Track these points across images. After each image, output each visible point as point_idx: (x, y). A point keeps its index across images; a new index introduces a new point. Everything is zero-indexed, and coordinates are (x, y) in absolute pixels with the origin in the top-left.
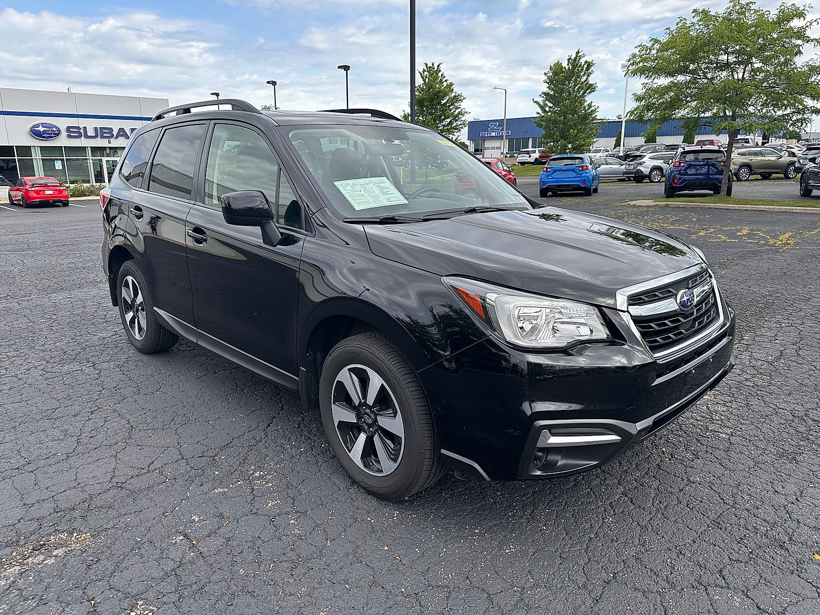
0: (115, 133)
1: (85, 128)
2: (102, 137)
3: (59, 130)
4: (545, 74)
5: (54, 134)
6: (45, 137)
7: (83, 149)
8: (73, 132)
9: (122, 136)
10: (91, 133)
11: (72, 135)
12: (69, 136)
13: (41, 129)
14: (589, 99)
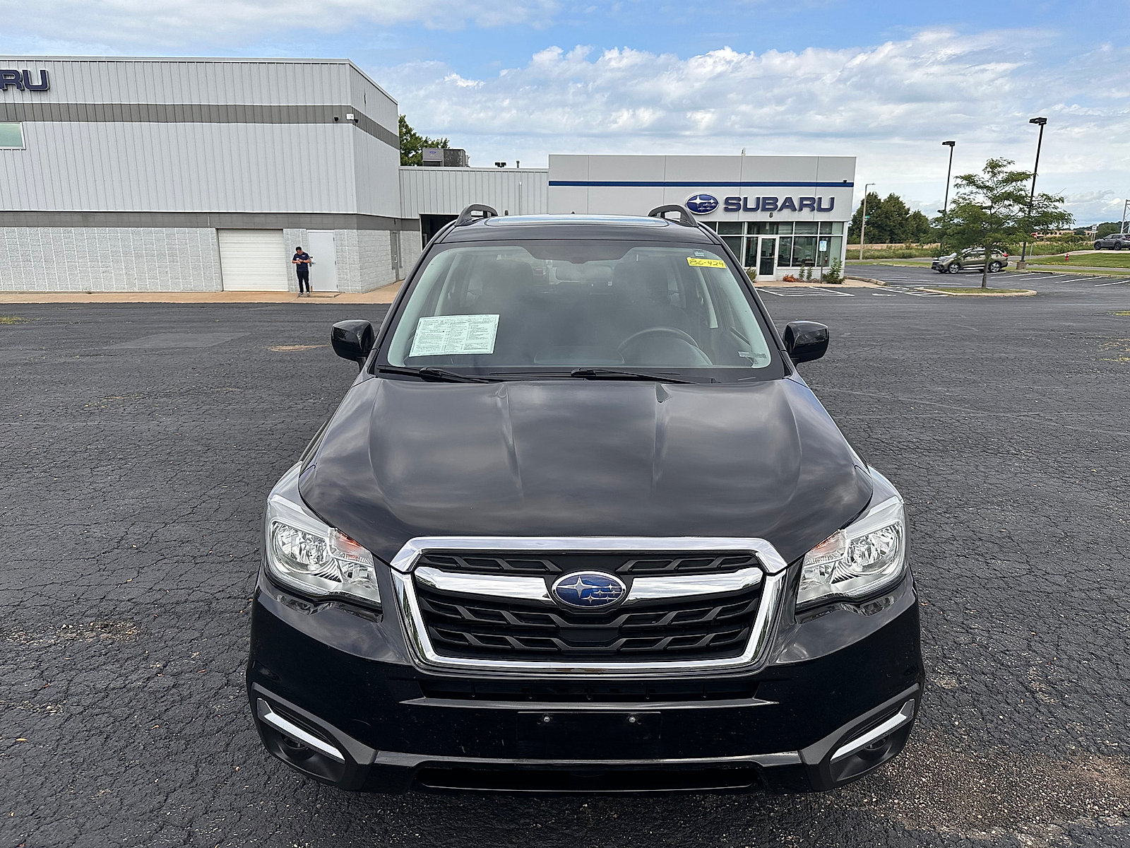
0: (779, 204)
1: (746, 199)
2: (764, 209)
3: (717, 203)
5: (711, 207)
6: (700, 211)
7: (740, 224)
8: (733, 204)
9: (787, 207)
10: (751, 205)
11: (730, 207)
12: (726, 210)
13: (698, 201)
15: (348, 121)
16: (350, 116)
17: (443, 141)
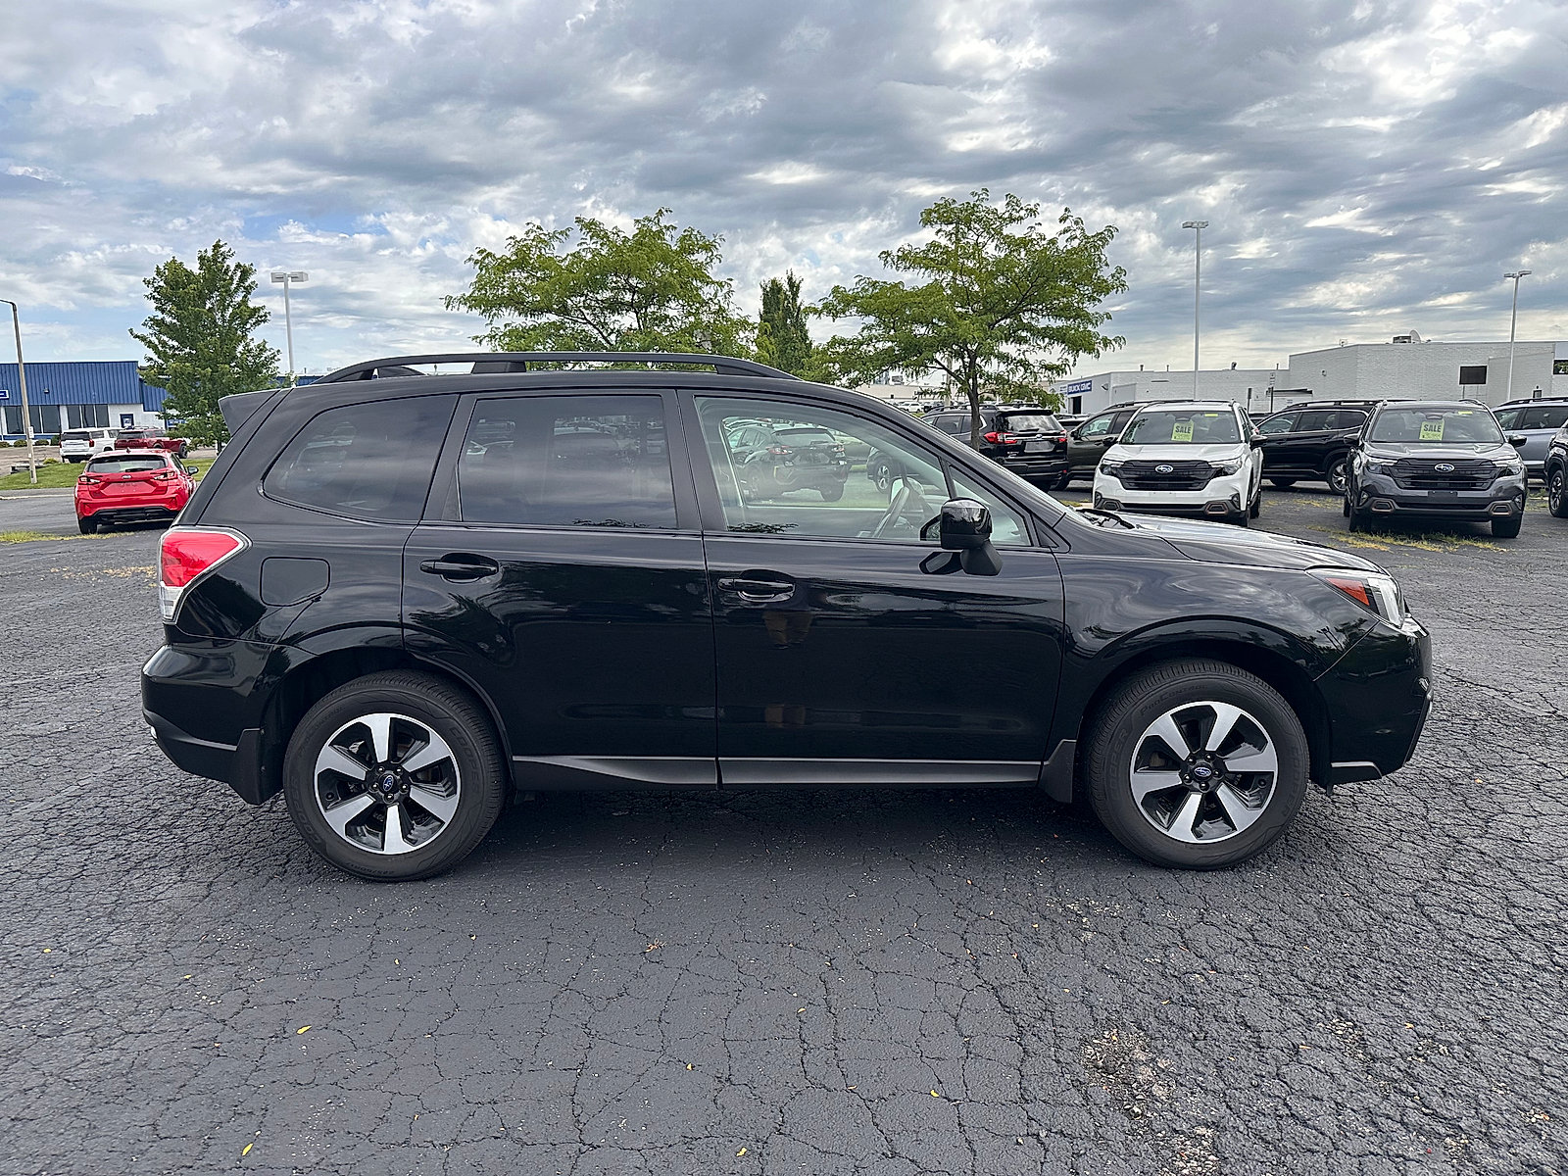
4: (148, 283)
14: (256, 335)
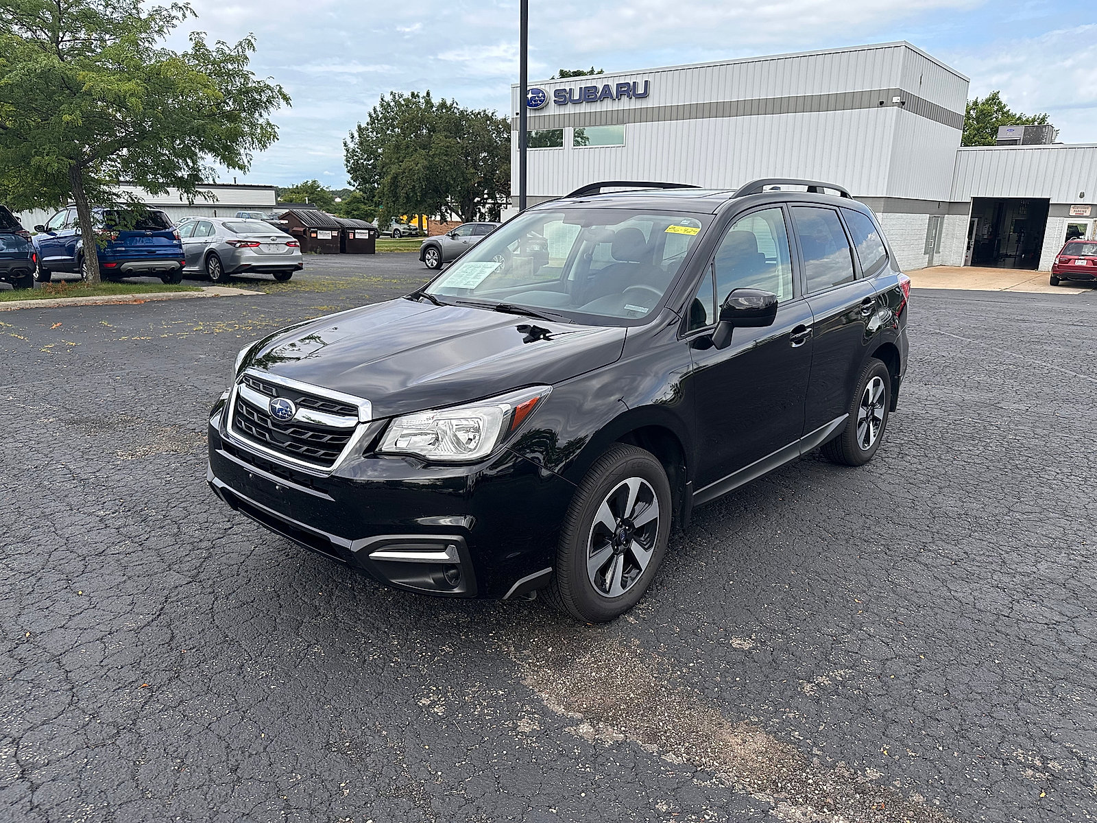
15: (893, 105)
16: (896, 99)
17: (1041, 117)
